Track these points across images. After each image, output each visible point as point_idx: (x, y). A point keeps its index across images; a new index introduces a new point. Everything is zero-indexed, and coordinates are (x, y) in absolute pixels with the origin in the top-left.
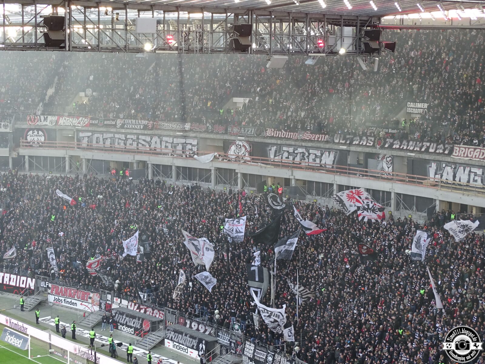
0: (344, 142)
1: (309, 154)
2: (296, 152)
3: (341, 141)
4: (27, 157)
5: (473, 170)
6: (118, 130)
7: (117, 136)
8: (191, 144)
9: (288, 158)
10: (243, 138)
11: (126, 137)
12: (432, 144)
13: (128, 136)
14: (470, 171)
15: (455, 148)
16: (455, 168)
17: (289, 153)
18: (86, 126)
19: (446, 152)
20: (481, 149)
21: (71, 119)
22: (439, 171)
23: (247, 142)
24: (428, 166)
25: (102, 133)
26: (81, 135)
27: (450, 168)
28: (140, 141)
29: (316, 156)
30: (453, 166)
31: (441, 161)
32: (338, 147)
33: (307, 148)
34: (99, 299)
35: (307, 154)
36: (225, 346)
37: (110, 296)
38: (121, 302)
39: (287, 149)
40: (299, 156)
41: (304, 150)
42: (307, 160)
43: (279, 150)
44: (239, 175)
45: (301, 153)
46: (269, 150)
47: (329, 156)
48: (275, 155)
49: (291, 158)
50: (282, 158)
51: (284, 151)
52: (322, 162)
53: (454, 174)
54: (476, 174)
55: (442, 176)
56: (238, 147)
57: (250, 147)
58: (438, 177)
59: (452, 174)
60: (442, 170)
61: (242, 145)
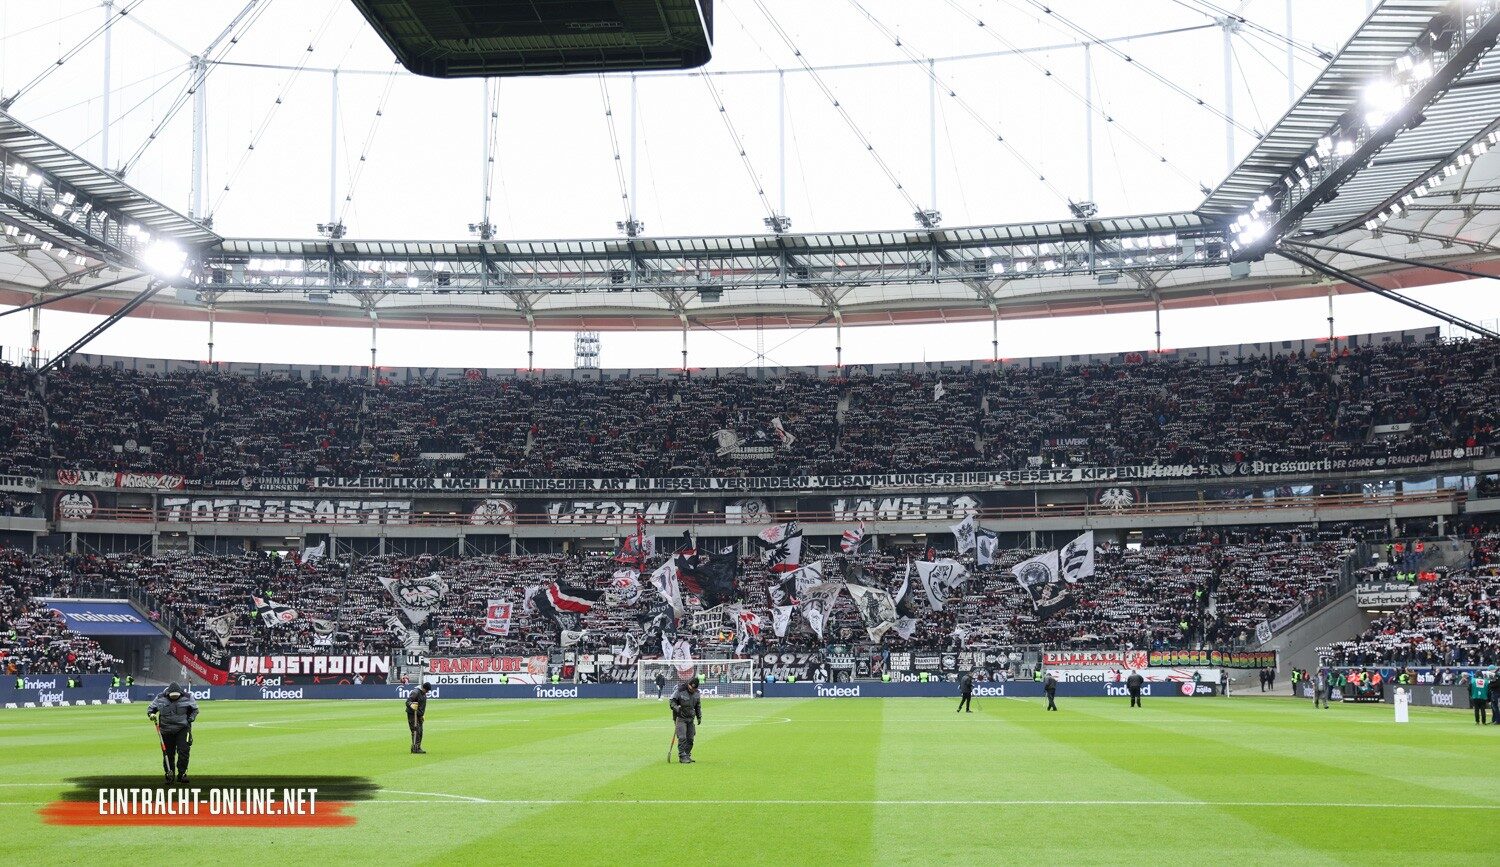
1: (623, 509)
2: (599, 507)
3: (679, 488)
4: (74, 536)
5: (905, 500)
6: (249, 493)
7: (242, 502)
8: (397, 509)
9: (582, 517)
10: (502, 494)
11: (262, 505)
13: (268, 503)
14: (902, 503)
16: (877, 502)
17: (587, 511)
18: (178, 487)
21: (144, 478)
22: (851, 507)
23: (506, 499)
24: (831, 505)
25: (212, 498)
26: (167, 502)
27: (869, 502)
28: (291, 509)
29: (636, 510)
30: (874, 500)
31: (853, 496)
32: (675, 495)
33: (619, 501)
34: (545, 663)
35: (618, 509)
36: (844, 670)
37: (572, 654)
38: (596, 659)
39: (583, 505)
40: (605, 512)
41: (613, 504)
42: (619, 517)
43: (568, 507)
44: (514, 542)
45: (608, 508)
46: (549, 508)
47: (659, 508)
48: (560, 514)
49: (590, 516)
50: (572, 517)
51: (577, 508)
52: (647, 517)
53: (877, 508)
54: (911, 505)
55: (855, 514)
56: (490, 508)
57: (513, 507)
58: (850, 515)
59: (872, 509)
60: (855, 506)
61: (498, 504)
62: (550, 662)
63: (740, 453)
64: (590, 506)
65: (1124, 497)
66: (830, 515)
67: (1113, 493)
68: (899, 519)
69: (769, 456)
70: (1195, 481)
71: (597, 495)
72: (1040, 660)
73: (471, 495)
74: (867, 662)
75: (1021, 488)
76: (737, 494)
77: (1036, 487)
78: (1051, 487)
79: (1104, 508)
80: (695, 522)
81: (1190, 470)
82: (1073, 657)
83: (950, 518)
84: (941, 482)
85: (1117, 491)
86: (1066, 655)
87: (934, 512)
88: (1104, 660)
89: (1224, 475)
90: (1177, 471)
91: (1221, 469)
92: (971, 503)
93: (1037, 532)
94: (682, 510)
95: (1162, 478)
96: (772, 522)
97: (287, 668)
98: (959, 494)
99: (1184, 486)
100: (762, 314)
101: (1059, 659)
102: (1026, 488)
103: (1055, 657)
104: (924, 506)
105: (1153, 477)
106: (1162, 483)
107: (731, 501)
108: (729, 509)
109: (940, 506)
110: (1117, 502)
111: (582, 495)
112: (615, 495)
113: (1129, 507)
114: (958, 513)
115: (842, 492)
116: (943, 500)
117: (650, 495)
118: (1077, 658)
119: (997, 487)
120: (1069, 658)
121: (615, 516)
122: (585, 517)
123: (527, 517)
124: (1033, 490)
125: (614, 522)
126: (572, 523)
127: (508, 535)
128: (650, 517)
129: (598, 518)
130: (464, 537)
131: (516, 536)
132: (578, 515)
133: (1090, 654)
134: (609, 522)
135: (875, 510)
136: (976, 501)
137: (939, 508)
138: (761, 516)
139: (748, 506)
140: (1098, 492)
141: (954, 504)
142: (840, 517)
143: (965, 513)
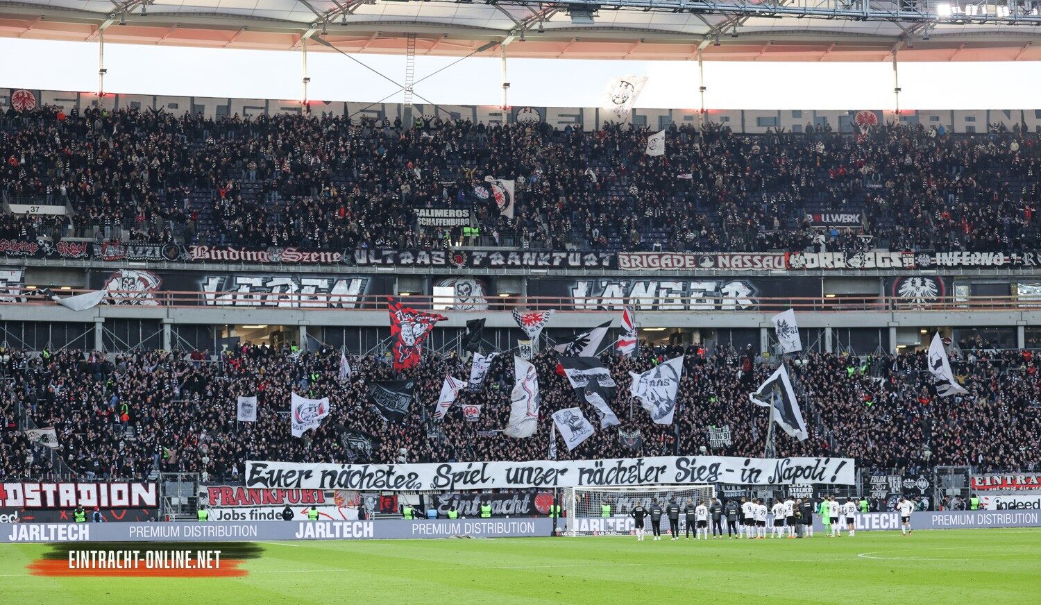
0: (379, 261)
1: (301, 287)
2: (269, 285)
3: (372, 261)
5: (663, 285)
8: (4, 281)
9: (247, 296)
10: (144, 264)
12: (572, 255)
14: (658, 288)
15: (620, 256)
16: (628, 286)
17: (253, 289)
19: (606, 263)
20: (672, 255)
22: (595, 292)
23: (149, 270)
24: (571, 288)
27: (617, 286)
29: (318, 289)
31: (597, 277)
32: (369, 270)
33: (294, 275)
34: (355, 493)
35: (295, 288)
39: (248, 280)
40: (277, 290)
41: (288, 281)
42: (295, 298)
43: (228, 283)
44: (167, 329)
45: (282, 285)
46: (204, 285)
47: (348, 287)
48: (220, 293)
49: (257, 297)
50: (235, 297)
51: (240, 285)
52: (333, 299)
53: (627, 294)
54: (670, 291)
55: (600, 301)
56: (126, 282)
57: (157, 282)
58: (593, 302)
59: (622, 295)
60: (600, 291)
61: (136, 277)
63: (426, 217)
64: (257, 282)
65: (927, 288)
66: (569, 301)
67: (913, 283)
68: (655, 308)
69: (463, 222)
70: (1009, 272)
71: (268, 268)
72: (966, 484)
73: (103, 264)
75: (806, 274)
76: (450, 271)
77: (824, 273)
78: (841, 273)
81: (1001, 259)
82: (1004, 480)
83: (718, 308)
85: (918, 281)
86: (996, 478)
87: (699, 301)
90: (986, 258)
91: (1035, 259)
92: (744, 292)
94: (379, 292)
95: (970, 267)
96: (490, 308)
98: (729, 279)
99: (995, 278)
100: (414, 35)
101: (988, 483)
102: (813, 274)
103: (984, 480)
104: (686, 292)
105: (960, 265)
106: (971, 273)
107: (437, 280)
108: (437, 290)
109: (706, 293)
110: (918, 295)
111: (246, 267)
112: (292, 269)
114: (728, 303)
115: (585, 272)
117: (338, 269)
118: (1009, 482)
119: (776, 272)
120: (1000, 482)
121: (290, 296)
122: (251, 297)
123: (175, 296)
124: (821, 277)
125: (288, 305)
126: (234, 305)
127: (160, 320)
128: (336, 299)
129: (268, 298)
130: (103, 320)
131: (172, 321)
132: (241, 294)
133: (1024, 477)
134: (281, 305)
135: (625, 296)
136: (750, 288)
137: (704, 295)
138: (474, 300)
139: (458, 288)
140: (896, 281)
141: (724, 291)
142: (581, 305)
143: (737, 302)
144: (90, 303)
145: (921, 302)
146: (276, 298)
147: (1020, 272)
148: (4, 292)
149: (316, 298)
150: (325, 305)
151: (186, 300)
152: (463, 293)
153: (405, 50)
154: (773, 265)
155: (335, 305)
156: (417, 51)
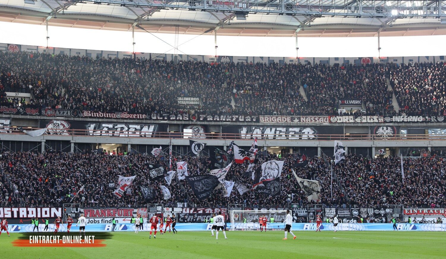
0: (161, 118)
1: (129, 128)
2: (116, 127)
3: (159, 118)
5: (278, 129)
8: (2, 124)
9: (106, 132)
10: (63, 118)
12: (240, 116)
14: (276, 130)
15: (260, 117)
16: (263, 129)
17: (109, 129)
19: (254, 120)
20: (281, 117)
22: (250, 132)
23: (65, 121)
24: (240, 130)
27: (259, 129)
29: (136, 129)
31: (251, 126)
32: (157, 122)
33: (127, 124)
34: (146, 212)
35: (126, 129)
36: (302, 216)
37: (160, 207)
38: (173, 210)
39: (107, 125)
40: (119, 130)
41: (123, 126)
42: (127, 133)
43: (98, 126)
44: (72, 145)
45: (121, 128)
46: (88, 127)
47: (149, 129)
48: (95, 130)
49: (111, 132)
50: (101, 132)
51: (104, 127)
52: (142, 133)
53: (263, 133)
54: (280, 131)
55: (252, 135)
56: (55, 125)
57: (69, 125)
58: (249, 136)
59: (261, 133)
60: (252, 131)
61: (60, 123)
62: (149, 211)
63: (181, 101)
64: (111, 126)
65: (389, 131)
66: (238, 135)
67: (383, 129)
68: (274, 139)
69: (196, 103)
70: (425, 124)
71: (115, 120)
72: (402, 213)
73: (45, 118)
74: (314, 213)
75: (337, 125)
76: (190, 123)
77: (345, 125)
78: (352, 125)
79: (379, 136)
80: (171, 137)
81: (421, 119)
82: (418, 211)
83: (300, 139)
84: (296, 121)
85: (385, 128)
86: (414, 210)
87: (292, 135)
88: (434, 213)
89: (438, 122)
90: (415, 119)
91: (436, 119)
92: (311, 132)
93: (348, 148)
94: (161, 130)
95: (407, 122)
96: (207, 138)
97: (4, 214)
98: (305, 127)
99: (419, 127)
100: (178, 26)
101: (411, 212)
102: (340, 125)
103: (409, 211)
104: (287, 132)
105: (403, 121)
106: (408, 124)
107: (185, 126)
108: (185, 130)
110: (385, 134)
111: (106, 120)
112: (125, 121)
113: (391, 136)
114: (304, 137)
115: (246, 124)
116: (297, 130)
117: (144, 121)
118: (421, 212)
119: (325, 124)
120: (416, 212)
121: (124, 132)
122: (108, 132)
123: (76, 131)
124: (343, 126)
125: (124, 135)
126: (101, 135)
127: (70, 141)
128: (144, 133)
129: (115, 133)
130: (45, 141)
131: (74, 142)
132: (104, 131)
133: (427, 210)
134: (121, 135)
135: (262, 133)
136: (313, 130)
137: (295, 133)
138: (200, 135)
139: (194, 129)
140: (375, 128)
141: (303, 132)
142: (244, 137)
143: (308, 136)
144: (40, 134)
145: (386, 136)
146: (118, 133)
147: (430, 124)
148: (2, 128)
149: (135, 133)
150: (139, 136)
151: (80, 133)
152: (196, 132)
153: (175, 32)
154: (323, 121)
155: (143, 136)
156: (179, 32)
